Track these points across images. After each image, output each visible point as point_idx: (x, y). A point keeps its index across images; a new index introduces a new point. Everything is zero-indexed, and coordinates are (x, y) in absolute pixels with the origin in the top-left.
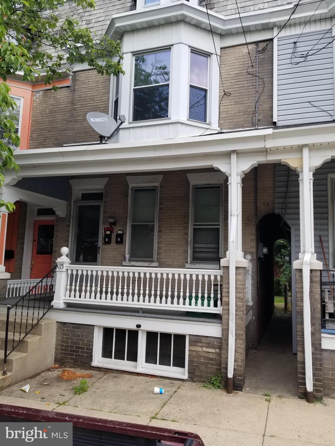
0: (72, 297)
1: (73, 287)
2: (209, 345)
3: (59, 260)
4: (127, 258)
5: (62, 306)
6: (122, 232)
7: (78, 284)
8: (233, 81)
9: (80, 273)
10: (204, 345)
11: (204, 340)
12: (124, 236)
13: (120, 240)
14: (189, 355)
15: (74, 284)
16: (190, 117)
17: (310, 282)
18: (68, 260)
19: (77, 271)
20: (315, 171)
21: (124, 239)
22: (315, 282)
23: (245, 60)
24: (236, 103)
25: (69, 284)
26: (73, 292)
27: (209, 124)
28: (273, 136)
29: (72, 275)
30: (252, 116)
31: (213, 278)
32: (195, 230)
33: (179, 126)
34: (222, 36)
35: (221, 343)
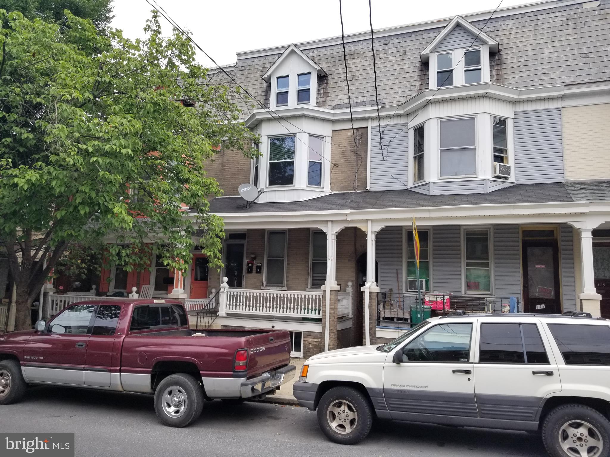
0: (231, 310)
1: (231, 303)
2: (315, 337)
3: (222, 285)
4: (264, 285)
5: (224, 315)
6: (260, 265)
7: (234, 301)
8: (340, 156)
9: (235, 294)
10: (312, 337)
11: (312, 334)
12: (262, 268)
13: (259, 270)
14: (304, 344)
15: (231, 301)
16: (309, 184)
17: (370, 299)
18: (227, 286)
19: (234, 292)
20: (376, 233)
21: (262, 270)
22: (373, 299)
23: (349, 141)
24: (342, 172)
25: (228, 301)
26: (231, 306)
27: (323, 188)
28: (351, 214)
29: (230, 295)
30: (353, 182)
31: (317, 297)
32: (314, 264)
33: (301, 191)
34: (333, 122)
35: (321, 335)
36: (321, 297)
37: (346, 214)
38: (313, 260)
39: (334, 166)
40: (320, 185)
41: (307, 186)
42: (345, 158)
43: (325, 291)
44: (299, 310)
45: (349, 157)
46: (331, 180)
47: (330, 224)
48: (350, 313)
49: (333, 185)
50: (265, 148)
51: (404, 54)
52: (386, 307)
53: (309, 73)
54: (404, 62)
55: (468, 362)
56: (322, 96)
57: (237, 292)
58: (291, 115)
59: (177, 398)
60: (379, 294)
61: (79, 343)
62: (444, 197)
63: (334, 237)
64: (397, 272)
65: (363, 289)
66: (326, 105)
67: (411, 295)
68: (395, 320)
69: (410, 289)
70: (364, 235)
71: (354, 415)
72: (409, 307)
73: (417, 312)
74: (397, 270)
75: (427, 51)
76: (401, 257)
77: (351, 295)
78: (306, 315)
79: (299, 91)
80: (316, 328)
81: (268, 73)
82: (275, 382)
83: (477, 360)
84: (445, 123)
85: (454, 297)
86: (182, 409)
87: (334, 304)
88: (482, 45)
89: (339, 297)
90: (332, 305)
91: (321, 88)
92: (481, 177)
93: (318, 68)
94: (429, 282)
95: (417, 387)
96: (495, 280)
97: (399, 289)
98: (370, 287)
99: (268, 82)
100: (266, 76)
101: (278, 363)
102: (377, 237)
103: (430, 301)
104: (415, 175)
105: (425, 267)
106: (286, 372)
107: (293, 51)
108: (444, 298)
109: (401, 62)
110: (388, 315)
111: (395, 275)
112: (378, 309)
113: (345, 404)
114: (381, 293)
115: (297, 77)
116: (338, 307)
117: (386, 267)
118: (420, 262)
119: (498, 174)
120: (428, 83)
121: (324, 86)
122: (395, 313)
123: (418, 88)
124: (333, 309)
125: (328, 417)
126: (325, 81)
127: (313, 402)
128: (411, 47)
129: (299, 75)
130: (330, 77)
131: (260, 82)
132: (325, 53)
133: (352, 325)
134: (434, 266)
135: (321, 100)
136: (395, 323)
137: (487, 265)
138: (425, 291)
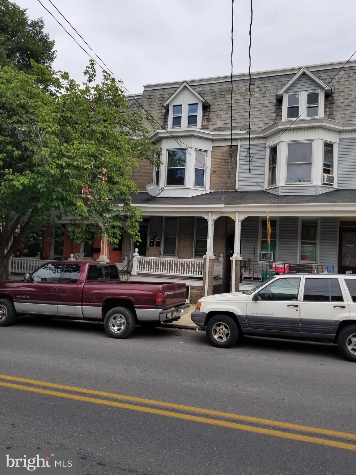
0: (140, 271)
2: (198, 290)
3: (134, 254)
4: (162, 254)
5: (136, 274)
6: (159, 240)
7: (143, 265)
8: (217, 165)
9: (144, 260)
10: (196, 289)
11: (196, 287)
12: (161, 243)
13: (158, 244)
14: (190, 294)
15: (141, 265)
16: (195, 185)
17: (236, 265)
18: (138, 254)
19: (143, 259)
20: (242, 221)
21: (160, 244)
22: (238, 265)
23: (224, 154)
24: (219, 177)
25: (139, 265)
26: (141, 268)
27: (205, 188)
28: (225, 207)
29: (140, 261)
30: (226, 184)
31: (200, 263)
32: (197, 241)
33: (189, 190)
34: (213, 140)
35: (202, 289)
36: (203, 263)
37: (221, 208)
38: (197, 238)
39: (213, 172)
40: (203, 186)
41: (194, 187)
42: (221, 167)
43: (206, 259)
44: (188, 272)
45: (224, 166)
46: (210, 182)
47: (210, 214)
48: (221, 275)
49: (212, 186)
50: (164, 158)
51: (265, 93)
52: (246, 271)
53: (197, 104)
54: (265, 98)
55: (297, 300)
56: (205, 121)
57: (145, 259)
58: (183, 135)
59: (119, 321)
60: (242, 261)
61: (54, 288)
62: (288, 197)
63: (213, 223)
64: (254, 247)
65: (231, 258)
66: (208, 128)
67: (263, 263)
68: (252, 279)
69: (262, 259)
70: (233, 222)
71: (229, 331)
72: (262, 270)
73: (267, 274)
74: (254, 246)
75: (281, 92)
76: (257, 238)
77: (222, 262)
78: (192, 275)
79: (189, 117)
80: (199, 284)
81: (167, 103)
82: (178, 313)
83: (302, 299)
84: (291, 145)
85: (292, 264)
86: (123, 327)
87: (211, 267)
88: (320, 89)
89: (215, 264)
90: (210, 269)
91: (205, 115)
92: (314, 184)
93: (204, 101)
94: (275, 255)
95: (266, 314)
96: (320, 254)
97: (255, 259)
98: (236, 257)
99: (167, 108)
100: (165, 105)
101: (180, 303)
102: (242, 223)
103: (276, 267)
104: (269, 180)
105: (273, 244)
106: (184, 308)
107: (185, 87)
108: (285, 265)
109: (262, 98)
110: (247, 276)
111: (253, 250)
112: (241, 272)
113: (223, 324)
114: (243, 261)
115: (188, 106)
116: (214, 270)
117: (247, 244)
118: (270, 241)
119: (325, 182)
120: (281, 115)
121: (207, 114)
122: (252, 274)
123: (274, 118)
124: (211, 271)
125: (213, 332)
126: (208, 110)
127: (204, 324)
128: (270, 88)
129: (189, 105)
130: (211, 107)
131: (160, 108)
132: (209, 88)
133: (222, 283)
134: (279, 244)
135: (205, 124)
136: (252, 281)
137: (315, 244)
138: (272, 260)
